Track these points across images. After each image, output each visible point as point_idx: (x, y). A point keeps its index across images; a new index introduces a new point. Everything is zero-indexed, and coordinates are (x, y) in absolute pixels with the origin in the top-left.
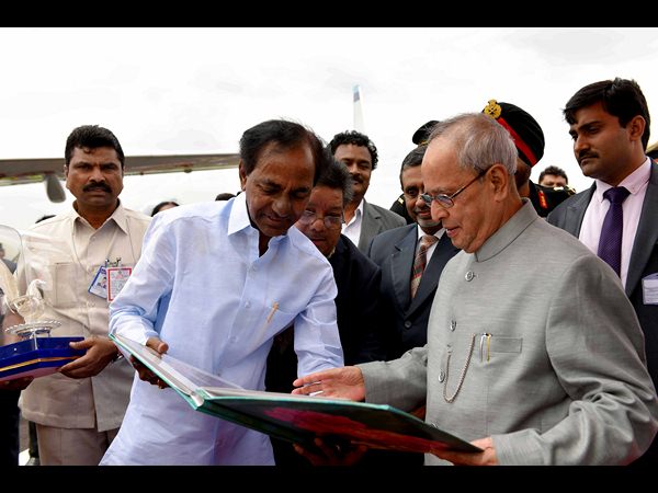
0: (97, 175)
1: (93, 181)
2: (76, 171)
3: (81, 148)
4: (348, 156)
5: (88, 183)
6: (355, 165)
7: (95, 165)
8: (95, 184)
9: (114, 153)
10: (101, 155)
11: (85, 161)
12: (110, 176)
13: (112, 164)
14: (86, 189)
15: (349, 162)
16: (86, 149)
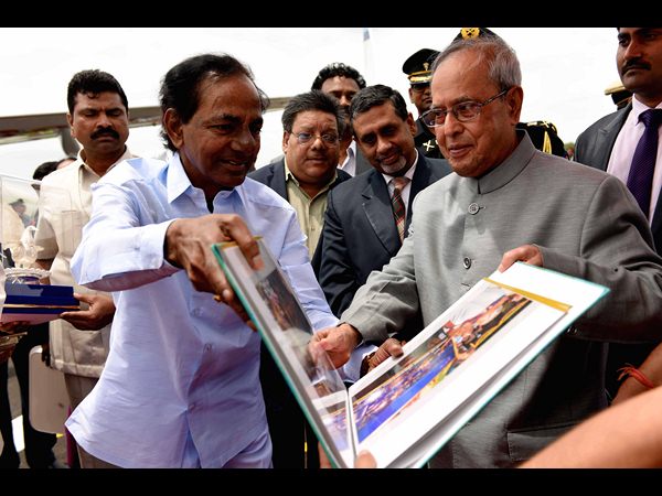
0: (103, 120)
1: (100, 127)
2: (81, 118)
3: (84, 93)
4: (336, 87)
5: (95, 130)
6: (343, 98)
7: (101, 110)
8: (102, 130)
9: (118, 97)
10: (105, 100)
11: (90, 107)
12: (116, 122)
13: (117, 109)
14: (94, 136)
15: (338, 94)
16: (90, 94)
